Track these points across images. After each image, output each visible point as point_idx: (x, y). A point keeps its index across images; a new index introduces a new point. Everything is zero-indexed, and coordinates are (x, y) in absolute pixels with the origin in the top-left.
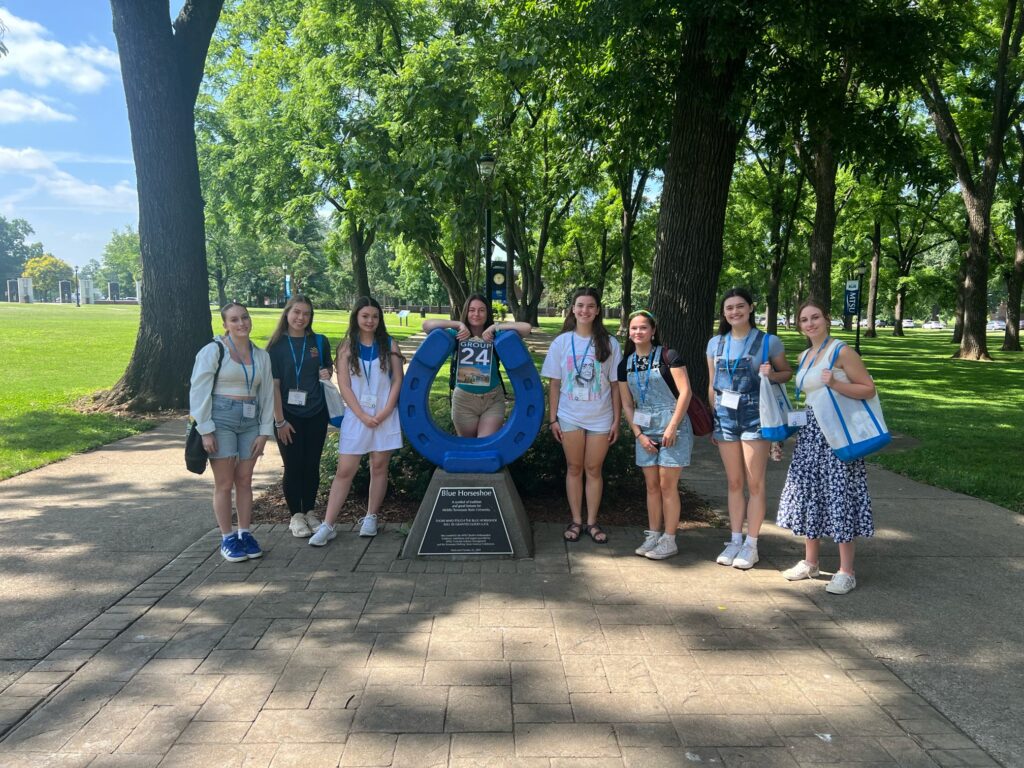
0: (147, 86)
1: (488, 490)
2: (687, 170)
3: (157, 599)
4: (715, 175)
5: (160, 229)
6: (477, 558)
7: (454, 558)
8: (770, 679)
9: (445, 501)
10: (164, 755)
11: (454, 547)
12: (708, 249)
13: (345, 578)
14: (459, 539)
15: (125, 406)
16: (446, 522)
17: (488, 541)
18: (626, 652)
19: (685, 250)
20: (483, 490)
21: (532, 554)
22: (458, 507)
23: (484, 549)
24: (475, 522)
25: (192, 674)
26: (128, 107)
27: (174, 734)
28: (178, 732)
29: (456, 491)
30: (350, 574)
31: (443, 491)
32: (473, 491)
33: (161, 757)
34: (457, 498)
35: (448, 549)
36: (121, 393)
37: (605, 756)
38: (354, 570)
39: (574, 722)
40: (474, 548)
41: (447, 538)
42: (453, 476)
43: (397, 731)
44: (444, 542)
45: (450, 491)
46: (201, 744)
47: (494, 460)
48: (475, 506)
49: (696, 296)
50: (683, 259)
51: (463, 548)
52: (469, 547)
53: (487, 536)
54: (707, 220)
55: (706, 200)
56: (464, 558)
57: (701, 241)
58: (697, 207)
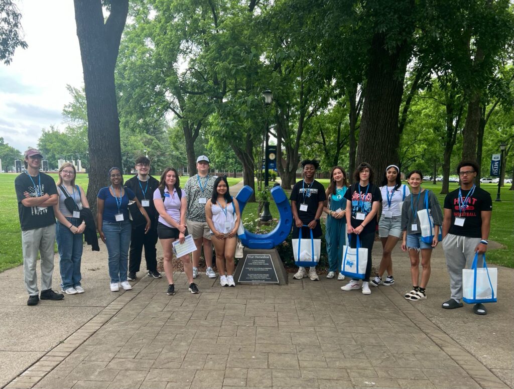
1: (268, 256)
6: (263, 284)
7: (253, 284)
9: (250, 260)
11: (253, 279)
14: (255, 276)
16: (250, 269)
17: (268, 277)
20: (266, 256)
21: (287, 283)
22: (255, 263)
23: (266, 280)
24: (262, 269)
29: (254, 256)
31: (249, 256)
32: (261, 256)
34: (254, 259)
35: (250, 280)
40: (262, 280)
41: (251, 276)
42: (253, 250)
44: (249, 277)
45: (251, 256)
47: (270, 243)
48: (262, 262)
49: (380, 167)
50: (373, 147)
51: (257, 279)
52: (259, 279)
53: (268, 275)
54: (387, 126)
55: (386, 115)
56: (258, 284)
57: (383, 137)
58: (381, 119)
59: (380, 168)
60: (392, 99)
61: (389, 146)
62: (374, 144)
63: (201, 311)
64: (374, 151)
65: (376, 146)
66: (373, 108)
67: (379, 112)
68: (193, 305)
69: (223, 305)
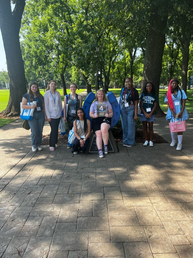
0: (7, 30)
2: (152, 46)
4: (160, 47)
5: (13, 69)
8: (188, 184)
10: (33, 207)
12: (158, 68)
13: (71, 159)
15: (8, 115)
18: (148, 177)
19: (152, 69)
21: (118, 152)
25: (37, 185)
26: (2, 36)
27: (35, 201)
28: (36, 201)
30: (72, 157)
33: (32, 207)
36: (7, 112)
37: (149, 206)
38: (73, 157)
39: (138, 196)
43: (92, 200)
44: (96, 149)
46: (42, 204)
49: (154, 81)
50: (151, 71)
54: (158, 60)
55: (157, 54)
57: (156, 66)
58: (155, 56)
60: (160, 46)
61: (159, 71)
62: (151, 69)
64: (152, 73)
66: (151, 51)
67: (154, 53)
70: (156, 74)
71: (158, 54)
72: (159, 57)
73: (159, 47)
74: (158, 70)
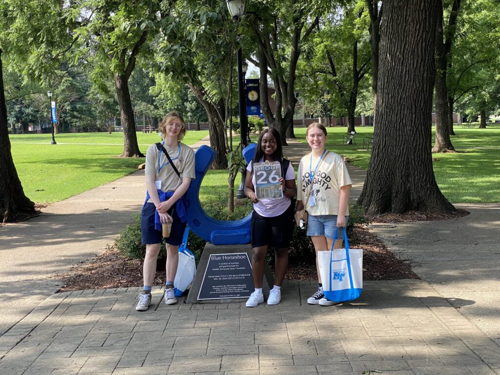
1: (243, 255)
3: (32, 329)
6: (237, 301)
7: (222, 301)
9: (214, 264)
11: (221, 294)
14: (225, 288)
16: (216, 278)
17: (244, 289)
20: (240, 255)
22: (223, 267)
24: (235, 277)
29: (221, 256)
30: (153, 312)
31: (212, 257)
32: (233, 256)
34: (222, 261)
35: (218, 295)
38: (156, 310)
40: (235, 294)
41: (217, 289)
42: (219, 247)
44: (215, 290)
45: (217, 256)
47: (245, 235)
48: (234, 266)
50: (401, 77)
51: (227, 294)
52: (232, 294)
53: (244, 286)
55: (418, 27)
56: (229, 301)
57: (416, 61)
58: (411, 33)
59: (414, 109)
61: (425, 76)
62: (402, 72)
63: (135, 352)
64: (403, 83)
65: (405, 75)
67: (406, 23)
68: (123, 343)
69: (173, 339)
70: (418, 85)
71: (420, 26)
72: (422, 37)
73: (423, 4)
74: (423, 74)
